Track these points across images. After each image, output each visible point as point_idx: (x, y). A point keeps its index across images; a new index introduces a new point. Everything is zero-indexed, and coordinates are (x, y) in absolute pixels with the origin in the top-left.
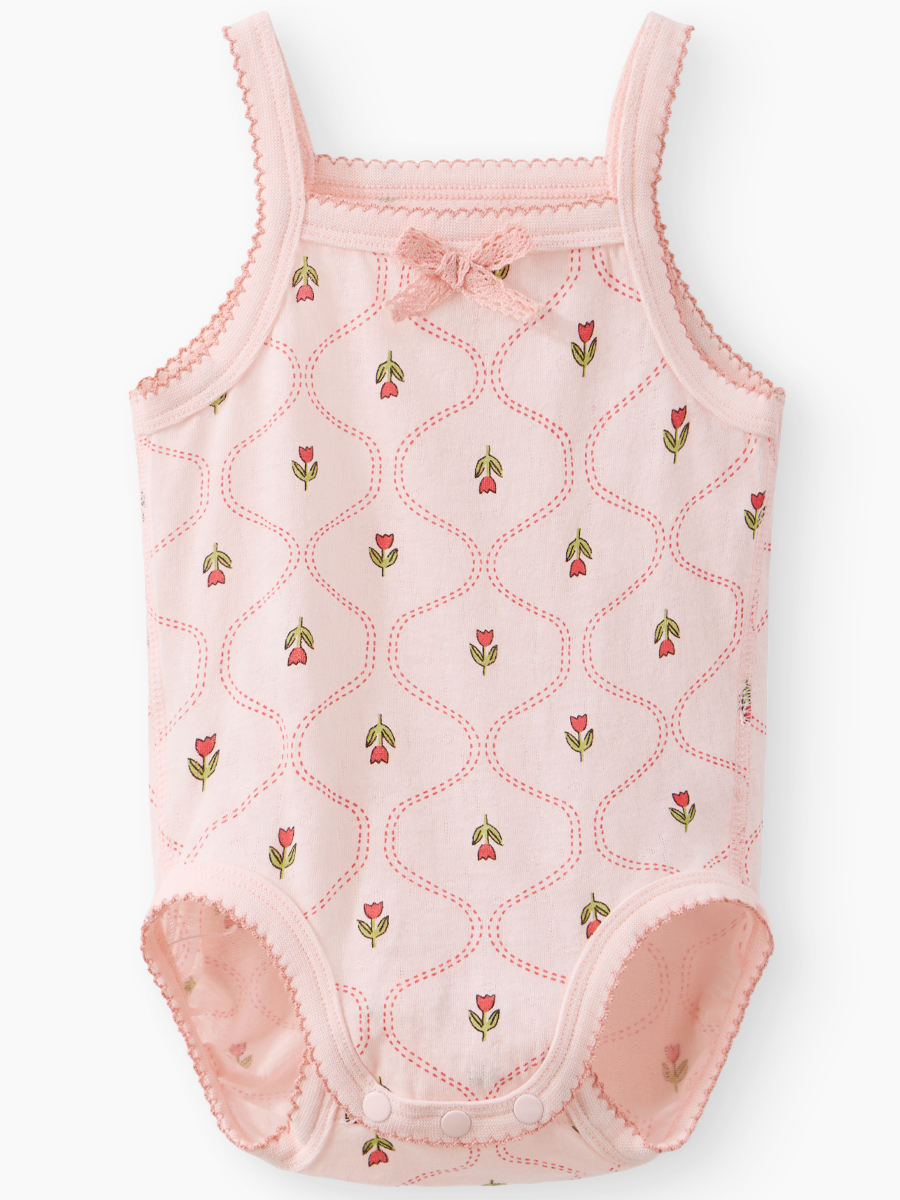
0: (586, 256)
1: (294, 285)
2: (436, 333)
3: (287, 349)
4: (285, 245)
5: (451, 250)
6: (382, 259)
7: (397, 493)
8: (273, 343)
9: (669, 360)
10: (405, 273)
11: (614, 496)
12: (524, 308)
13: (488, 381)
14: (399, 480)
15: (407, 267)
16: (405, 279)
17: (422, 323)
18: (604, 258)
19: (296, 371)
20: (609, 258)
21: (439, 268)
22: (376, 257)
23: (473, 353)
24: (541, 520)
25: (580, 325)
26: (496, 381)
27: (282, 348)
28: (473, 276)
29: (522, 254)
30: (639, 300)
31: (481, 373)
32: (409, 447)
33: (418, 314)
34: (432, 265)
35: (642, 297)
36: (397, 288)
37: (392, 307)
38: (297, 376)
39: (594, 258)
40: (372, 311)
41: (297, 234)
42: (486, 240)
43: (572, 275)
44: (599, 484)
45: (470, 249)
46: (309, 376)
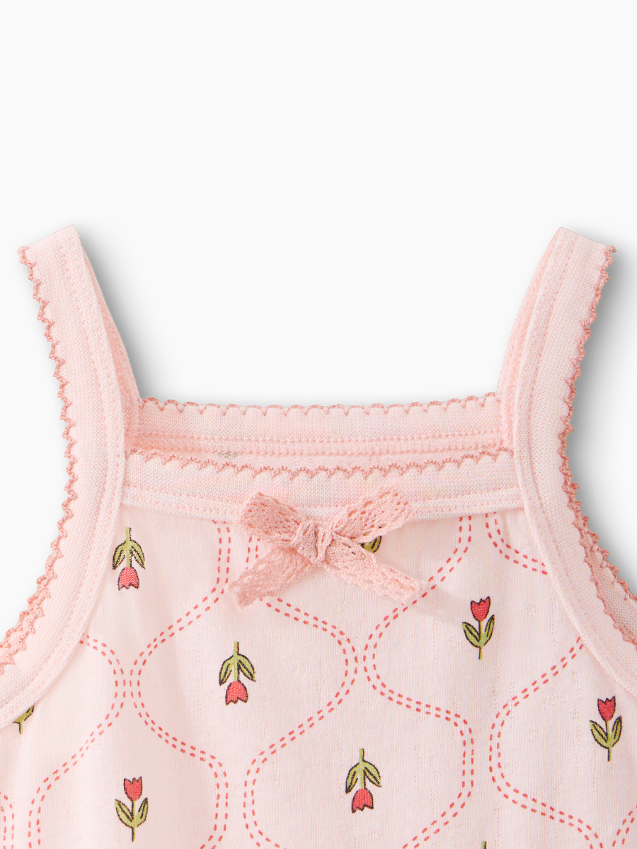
0: (478, 524)
1: (115, 567)
2: (295, 616)
3: (107, 650)
4: (102, 512)
5: (308, 518)
6: (223, 529)
7: (248, 832)
8: (90, 641)
9: (586, 640)
10: (253, 545)
11: (529, 799)
12: (402, 586)
13: (360, 669)
14: (249, 814)
15: (255, 538)
16: (253, 553)
17: (276, 604)
18: (500, 526)
19: (119, 677)
20: (505, 526)
21: (295, 540)
22: (217, 526)
23: (340, 638)
24: (433, 836)
25: (472, 603)
26: (370, 668)
27: (101, 648)
28: (337, 549)
29: (399, 524)
30: (545, 573)
31: (351, 661)
32: (261, 766)
33: (271, 594)
34: (286, 536)
35: (548, 568)
36: (244, 564)
37: (237, 589)
38: (120, 683)
39: (487, 526)
40: (212, 597)
41: (117, 498)
42: (353, 506)
43: (461, 547)
44: (508, 784)
45: (332, 517)
46: (134, 683)
